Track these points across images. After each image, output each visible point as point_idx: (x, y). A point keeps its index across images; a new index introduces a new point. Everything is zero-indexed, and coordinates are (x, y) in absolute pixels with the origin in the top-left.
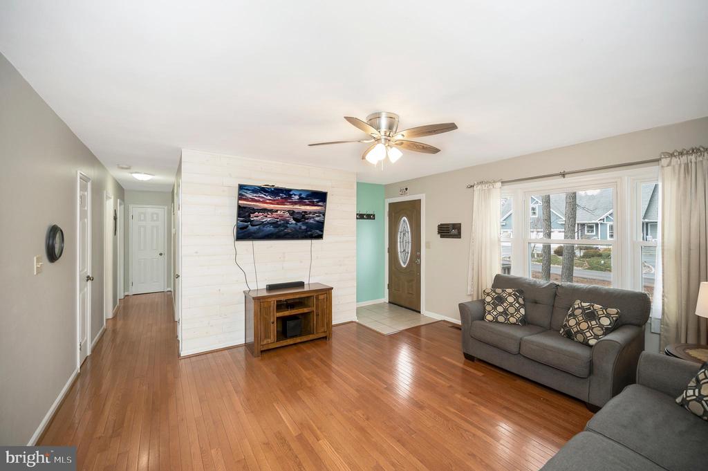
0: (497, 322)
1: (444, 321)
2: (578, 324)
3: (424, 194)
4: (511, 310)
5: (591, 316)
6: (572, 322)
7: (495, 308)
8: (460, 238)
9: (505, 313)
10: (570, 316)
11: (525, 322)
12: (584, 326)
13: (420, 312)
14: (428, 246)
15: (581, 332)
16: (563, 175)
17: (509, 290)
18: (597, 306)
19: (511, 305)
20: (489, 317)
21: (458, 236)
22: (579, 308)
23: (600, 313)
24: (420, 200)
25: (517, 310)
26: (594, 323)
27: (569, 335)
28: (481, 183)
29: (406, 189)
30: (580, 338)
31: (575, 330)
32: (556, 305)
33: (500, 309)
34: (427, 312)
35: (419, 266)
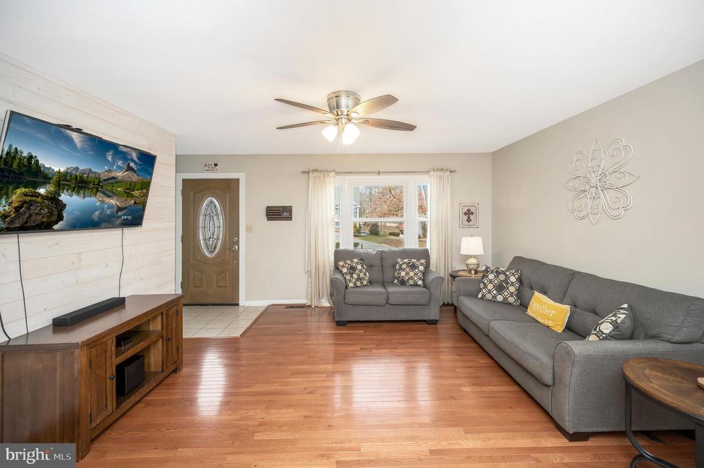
0: (357, 287)
1: (273, 305)
2: (407, 274)
3: (244, 174)
4: (362, 275)
5: (413, 267)
6: (403, 274)
7: (352, 276)
8: (291, 220)
9: (359, 279)
10: (399, 270)
11: (371, 282)
12: (412, 274)
13: (238, 305)
14: (249, 229)
15: (411, 278)
16: (379, 173)
17: (356, 260)
18: (414, 260)
19: (361, 271)
20: (351, 285)
21: (289, 218)
22: (403, 264)
23: (418, 263)
24: (238, 179)
25: (365, 274)
26: (416, 270)
27: (403, 283)
28: (316, 170)
29: (216, 165)
30: (411, 282)
31: (407, 278)
32: (384, 265)
33: (355, 276)
34: (247, 302)
35: (237, 253)
